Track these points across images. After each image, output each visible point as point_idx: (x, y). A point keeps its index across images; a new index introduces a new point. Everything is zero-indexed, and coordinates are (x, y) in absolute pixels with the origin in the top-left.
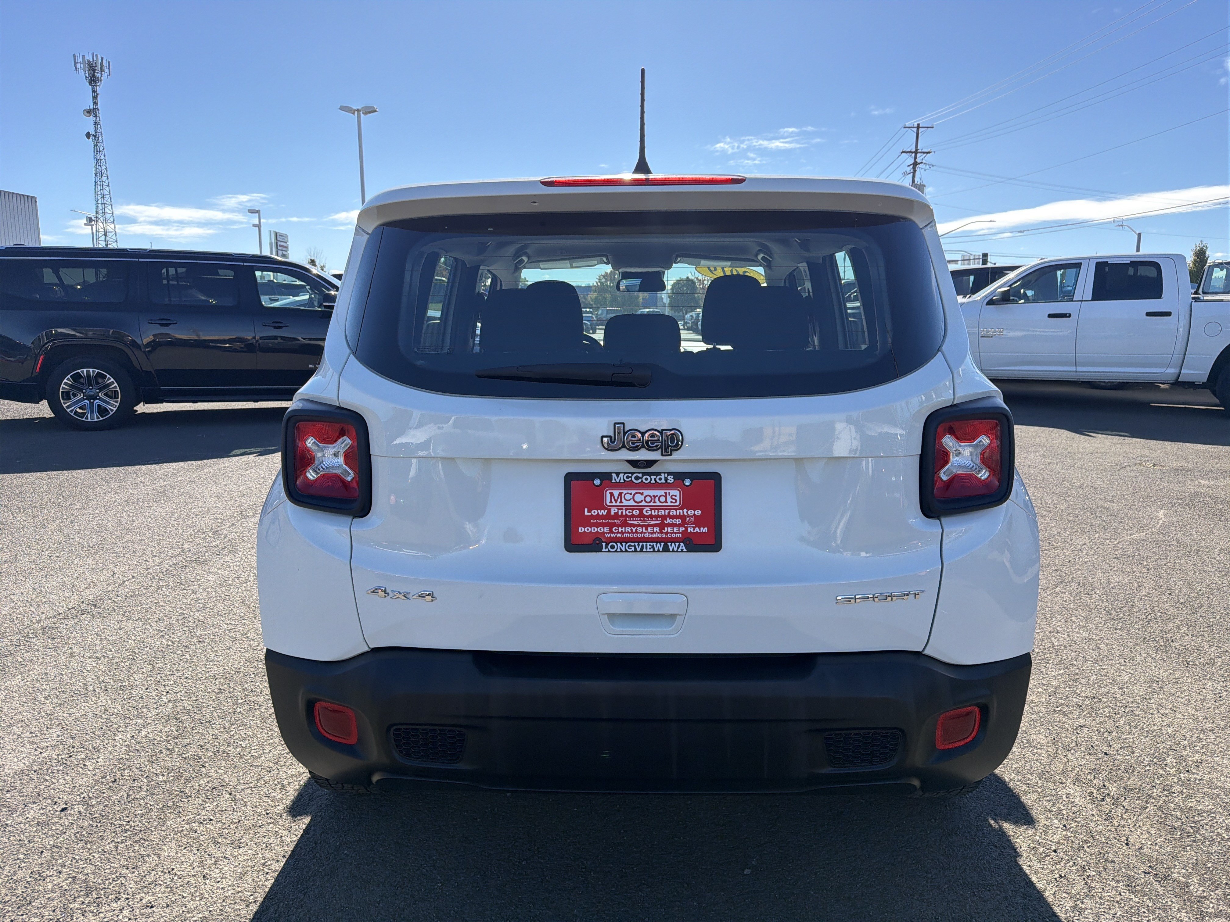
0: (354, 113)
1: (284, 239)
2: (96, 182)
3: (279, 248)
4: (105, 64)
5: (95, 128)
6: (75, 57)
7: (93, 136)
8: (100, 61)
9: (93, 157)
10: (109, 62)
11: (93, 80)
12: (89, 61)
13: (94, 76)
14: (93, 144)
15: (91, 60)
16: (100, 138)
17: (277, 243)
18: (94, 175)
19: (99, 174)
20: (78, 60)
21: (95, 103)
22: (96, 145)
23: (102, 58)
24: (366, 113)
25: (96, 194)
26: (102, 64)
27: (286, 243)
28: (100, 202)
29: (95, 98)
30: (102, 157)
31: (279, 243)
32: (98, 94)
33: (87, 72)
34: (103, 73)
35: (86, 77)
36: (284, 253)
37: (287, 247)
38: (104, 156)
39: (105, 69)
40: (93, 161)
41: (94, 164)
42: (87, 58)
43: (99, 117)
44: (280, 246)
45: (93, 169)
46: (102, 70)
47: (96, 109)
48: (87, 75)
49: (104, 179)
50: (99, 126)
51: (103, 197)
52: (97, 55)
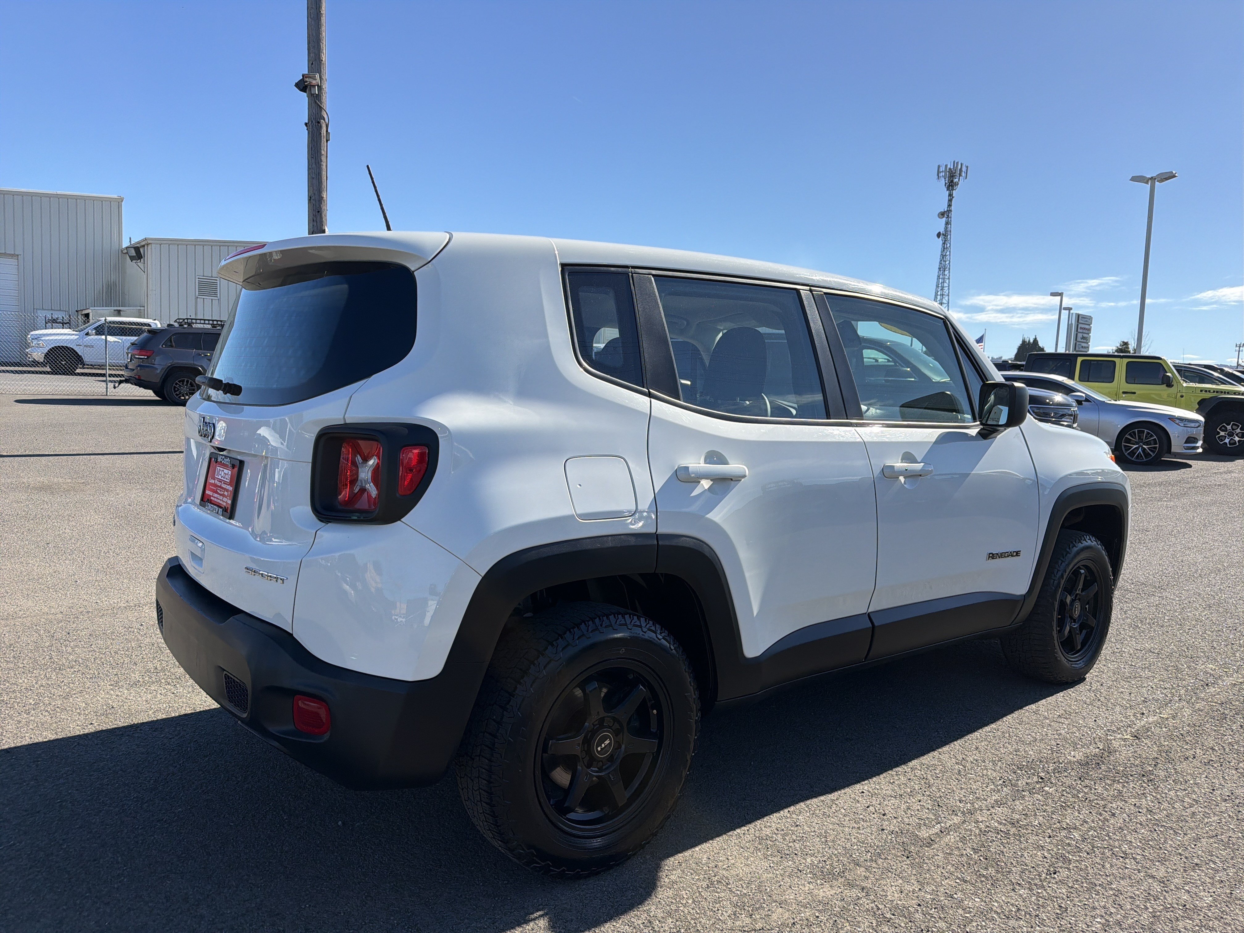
0: (1147, 183)
1: (1087, 321)
2: (938, 277)
3: (1079, 330)
4: (964, 169)
5: (946, 228)
6: (939, 167)
7: (944, 236)
8: (959, 167)
9: (940, 253)
10: (967, 167)
11: (951, 186)
12: (950, 169)
13: (952, 181)
14: (941, 242)
15: (952, 167)
16: (949, 236)
17: (1078, 325)
18: (937, 270)
19: (943, 268)
20: (941, 170)
21: (950, 205)
22: (944, 243)
23: (962, 164)
24: (1161, 181)
25: (937, 287)
26: (961, 170)
27: (1090, 325)
28: (939, 293)
29: (950, 201)
30: (948, 253)
31: (1080, 326)
32: (953, 197)
33: (947, 179)
34: (961, 177)
35: (946, 183)
36: (1085, 335)
37: (1089, 330)
38: (950, 252)
39: (963, 174)
40: (939, 257)
41: (939, 260)
42: (949, 167)
43: (951, 217)
44: (1081, 328)
45: (938, 264)
46: (960, 175)
47: (949, 211)
48: (947, 182)
49: (946, 272)
50: (949, 226)
51: (942, 289)
52: (957, 163)
